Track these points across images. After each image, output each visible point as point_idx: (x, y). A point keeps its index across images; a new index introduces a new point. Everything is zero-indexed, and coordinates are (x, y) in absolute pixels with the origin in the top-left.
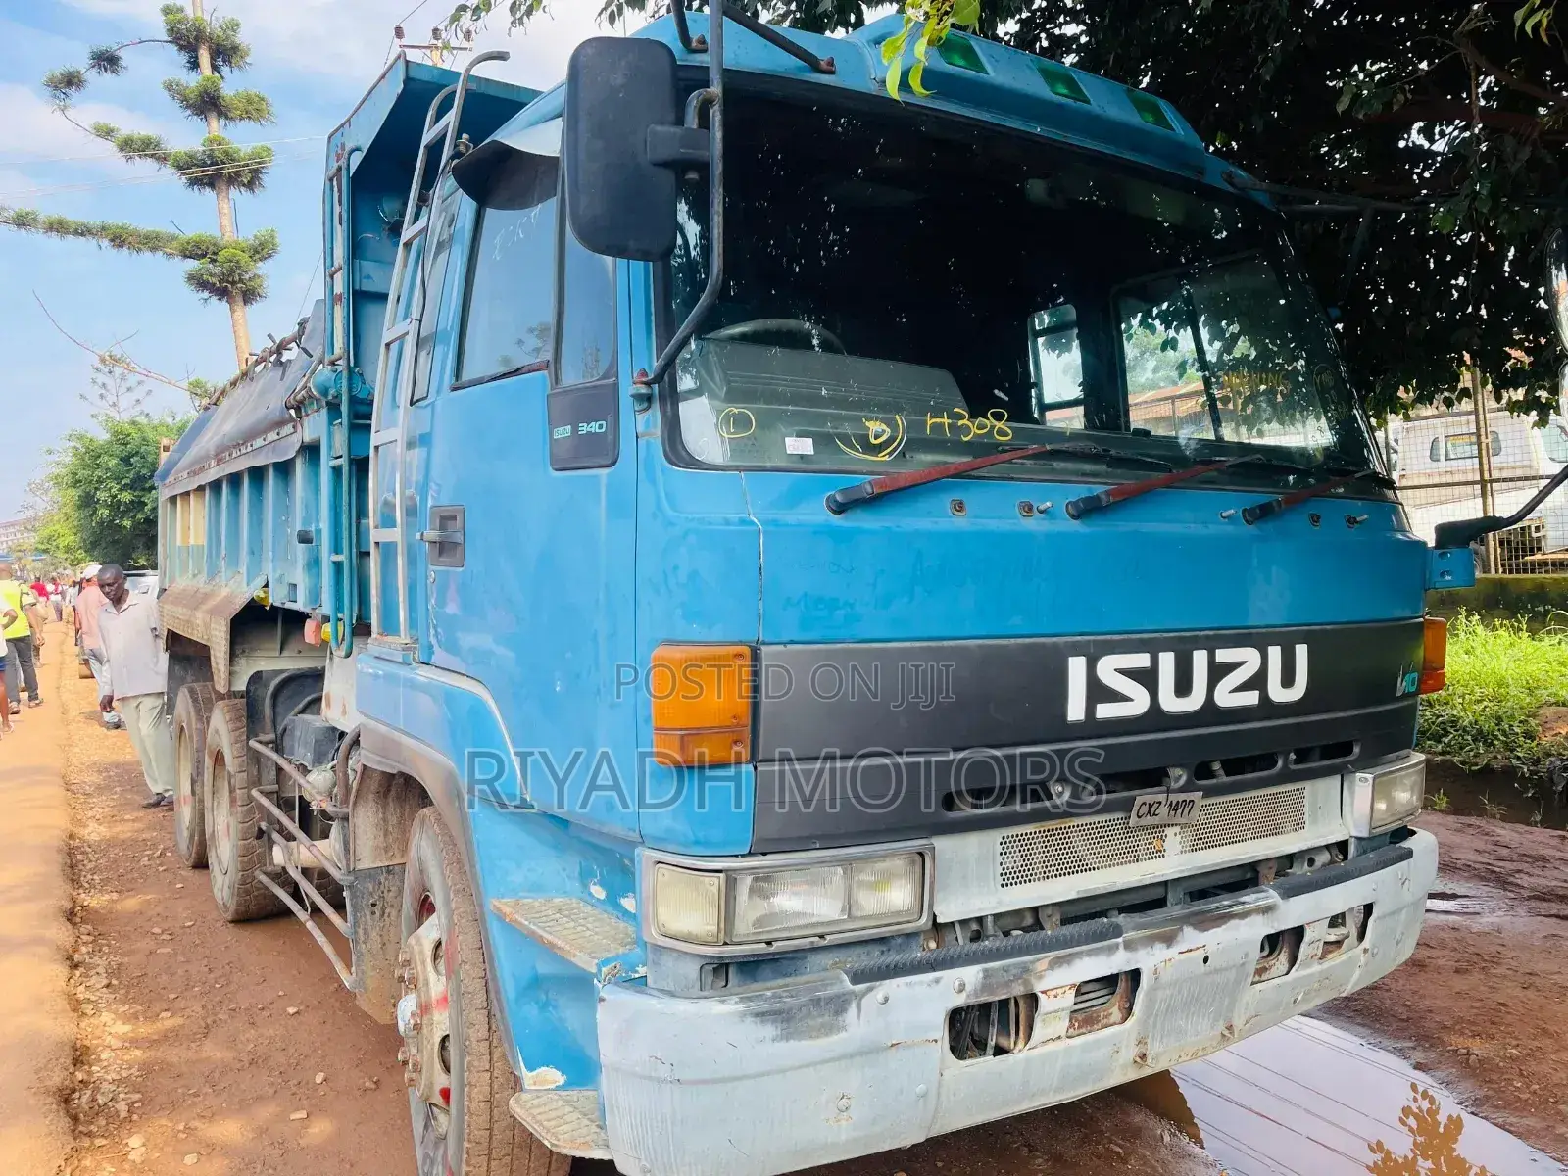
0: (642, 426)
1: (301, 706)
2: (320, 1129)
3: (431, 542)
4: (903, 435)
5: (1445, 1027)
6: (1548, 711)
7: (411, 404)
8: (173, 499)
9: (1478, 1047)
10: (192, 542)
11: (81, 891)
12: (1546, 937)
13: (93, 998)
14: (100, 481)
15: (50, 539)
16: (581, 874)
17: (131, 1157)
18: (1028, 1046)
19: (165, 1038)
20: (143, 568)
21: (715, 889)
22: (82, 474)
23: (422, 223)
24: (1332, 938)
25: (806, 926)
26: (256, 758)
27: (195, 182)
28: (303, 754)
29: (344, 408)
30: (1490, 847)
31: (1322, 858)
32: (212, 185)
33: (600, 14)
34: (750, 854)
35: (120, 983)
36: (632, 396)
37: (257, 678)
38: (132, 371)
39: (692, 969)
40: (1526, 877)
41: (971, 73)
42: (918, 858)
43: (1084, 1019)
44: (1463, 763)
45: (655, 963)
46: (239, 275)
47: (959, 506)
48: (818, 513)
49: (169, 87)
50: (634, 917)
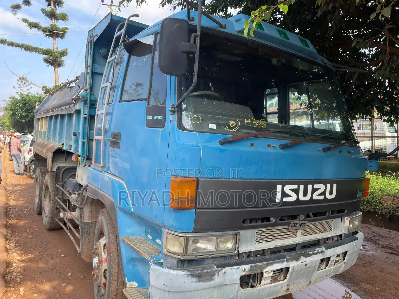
0: (171, 118)
1: (69, 176)
2: (69, 288)
3: (111, 141)
4: (239, 125)
5: (360, 281)
6: (386, 197)
7: (108, 104)
8: (39, 119)
9: (369, 287)
10: (43, 130)
11: (9, 219)
12: (385, 258)
13: (11, 249)
14: (17, 109)
15: (3, 123)
16: (145, 231)
17: (20, 293)
18: (260, 286)
19: (30, 260)
20: (27, 133)
21: (183, 241)
22: (13, 107)
23: (113, 57)
24: (337, 260)
25: (206, 252)
26: (57, 189)
27: (48, 35)
28: (70, 189)
29: (88, 102)
30: (371, 233)
31: (335, 239)
32: (52, 36)
33: (160, 4)
34: (193, 232)
35: (18, 245)
36: (170, 111)
37: (59, 168)
38: (27, 81)
39: (175, 262)
40: (380, 241)
41: (260, 31)
42: (236, 236)
43: (274, 279)
44: (363, 209)
45: (166, 259)
46: (57, 60)
47: (252, 145)
48: (216, 144)
49: (42, 10)
50: (159, 245)
